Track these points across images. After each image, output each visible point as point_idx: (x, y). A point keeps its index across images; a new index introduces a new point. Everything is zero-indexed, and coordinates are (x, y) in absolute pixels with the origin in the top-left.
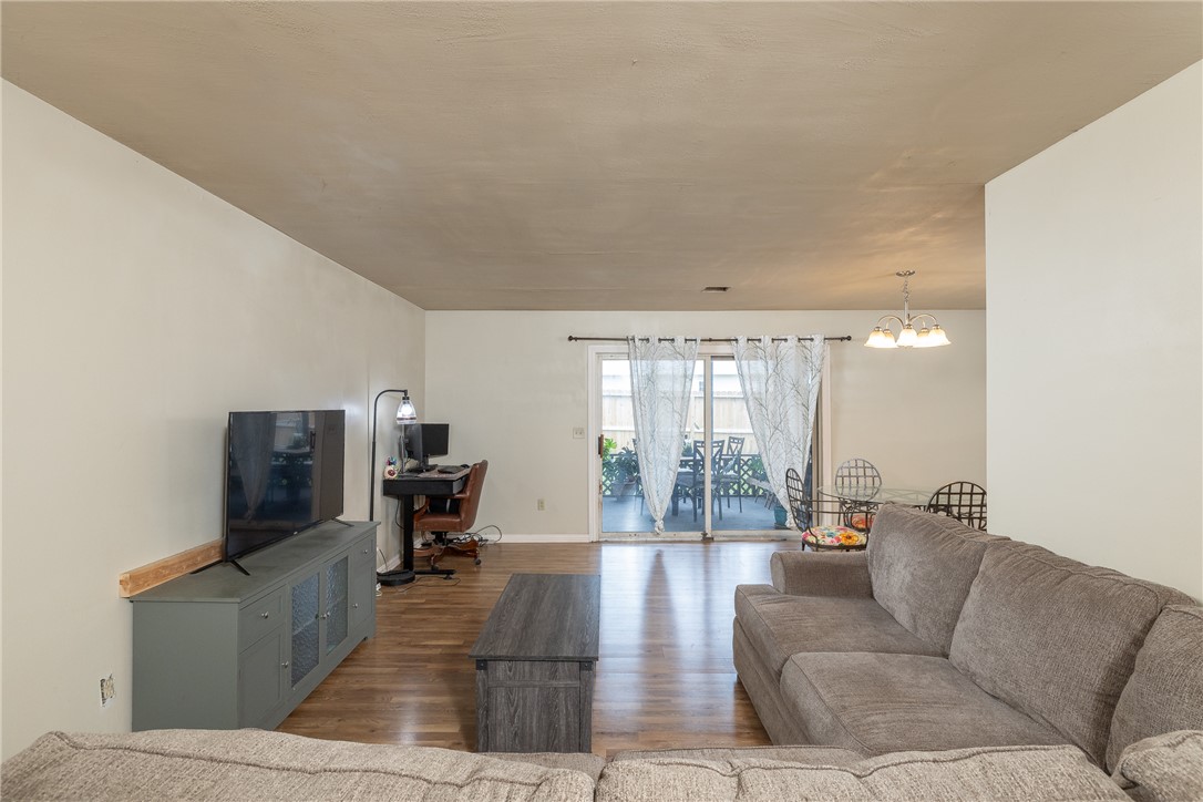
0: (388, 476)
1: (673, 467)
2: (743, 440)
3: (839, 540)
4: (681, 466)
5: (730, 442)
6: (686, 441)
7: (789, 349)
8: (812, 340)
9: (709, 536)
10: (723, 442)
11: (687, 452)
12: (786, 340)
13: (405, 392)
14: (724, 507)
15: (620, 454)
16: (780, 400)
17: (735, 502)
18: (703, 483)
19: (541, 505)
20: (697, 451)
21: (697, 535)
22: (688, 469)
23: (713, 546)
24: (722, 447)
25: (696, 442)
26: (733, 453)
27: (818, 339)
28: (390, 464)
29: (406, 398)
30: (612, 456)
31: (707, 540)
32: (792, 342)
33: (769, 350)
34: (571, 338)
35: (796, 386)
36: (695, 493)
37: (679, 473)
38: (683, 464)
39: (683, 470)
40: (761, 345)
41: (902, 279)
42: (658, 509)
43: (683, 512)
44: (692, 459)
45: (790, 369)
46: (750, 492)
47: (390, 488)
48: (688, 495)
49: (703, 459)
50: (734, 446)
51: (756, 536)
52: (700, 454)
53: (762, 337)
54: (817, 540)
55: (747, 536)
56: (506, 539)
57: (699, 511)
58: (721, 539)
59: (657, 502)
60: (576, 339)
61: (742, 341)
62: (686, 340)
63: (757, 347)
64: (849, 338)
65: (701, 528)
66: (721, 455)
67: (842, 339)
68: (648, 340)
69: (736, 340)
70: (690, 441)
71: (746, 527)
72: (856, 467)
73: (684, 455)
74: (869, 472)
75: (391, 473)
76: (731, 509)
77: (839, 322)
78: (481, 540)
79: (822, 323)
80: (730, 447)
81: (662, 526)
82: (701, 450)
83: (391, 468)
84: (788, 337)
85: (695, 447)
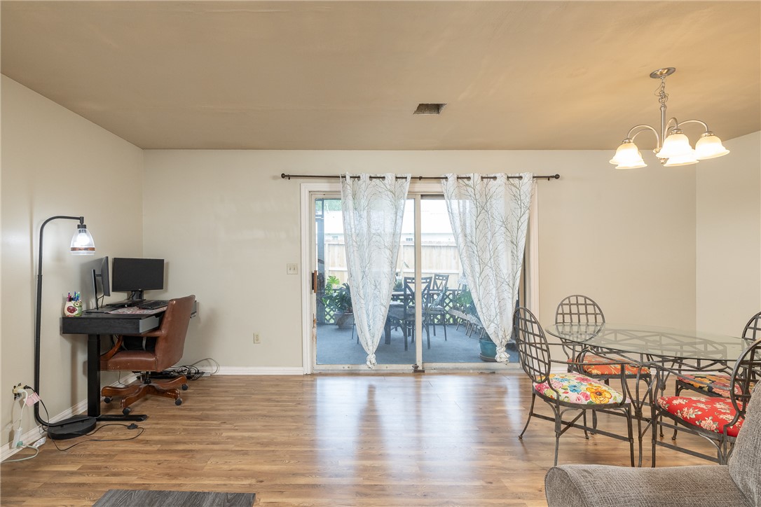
0: (68, 314)
1: (384, 302)
2: (447, 278)
3: (587, 397)
4: (393, 299)
5: (435, 279)
6: (397, 278)
7: (499, 186)
8: (520, 178)
9: (420, 368)
10: (431, 278)
11: (398, 287)
12: (495, 178)
13: (81, 219)
14: (431, 335)
15: (341, 289)
16: (489, 237)
17: (439, 330)
18: (414, 315)
19: (256, 339)
20: (407, 286)
21: (409, 367)
22: (398, 302)
23: (424, 379)
24: (430, 282)
25: (406, 279)
26: (438, 288)
27: (527, 177)
28: (71, 299)
29: (82, 226)
30: (335, 290)
31: (418, 372)
32: (501, 179)
33: (478, 187)
34: (283, 176)
35: (505, 223)
36: (405, 324)
37: (391, 306)
38: (395, 298)
39: (395, 303)
40: (471, 183)
41: (657, 82)
42: (370, 343)
43: (395, 340)
44: (403, 293)
45: (499, 206)
46: (451, 321)
47: (69, 326)
48: (399, 325)
49: (413, 294)
50: (439, 282)
51: (464, 369)
52: (410, 289)
53: (471, 175)
54: (558, 396)
55: (457, 369)
56: (223, 371)
57: (409, 339)
58: (432, 371)
59: (368, 336)
60: (289, 177)
61: (452, 179)
62: (397, 178)
63: (467, 185)
64: (557, 177)
65: (412, 360)
66: (429, 290)
67: (549, 178)
68: (359, 177)
69: (447, 178)
70: (401, 278)
71: (454, 359)
72: (577, 304)
73: (396, 291)
74: (591, 309)
75: (72, 310)
76: (438, 337)
77: (548, 162)
78: (198, 373)
79: (531, 162)
80: (435, 283)
81: (374, 361)
82: (412, 286)
83: (71, 304)
84: (497, 175)
85: (406, 283)
